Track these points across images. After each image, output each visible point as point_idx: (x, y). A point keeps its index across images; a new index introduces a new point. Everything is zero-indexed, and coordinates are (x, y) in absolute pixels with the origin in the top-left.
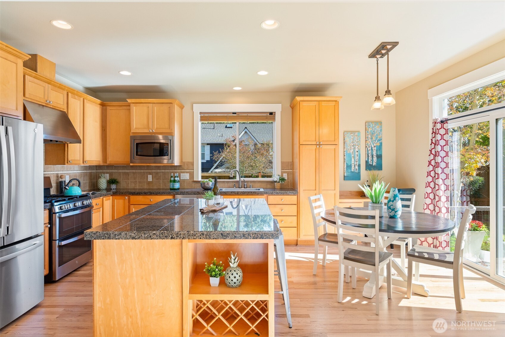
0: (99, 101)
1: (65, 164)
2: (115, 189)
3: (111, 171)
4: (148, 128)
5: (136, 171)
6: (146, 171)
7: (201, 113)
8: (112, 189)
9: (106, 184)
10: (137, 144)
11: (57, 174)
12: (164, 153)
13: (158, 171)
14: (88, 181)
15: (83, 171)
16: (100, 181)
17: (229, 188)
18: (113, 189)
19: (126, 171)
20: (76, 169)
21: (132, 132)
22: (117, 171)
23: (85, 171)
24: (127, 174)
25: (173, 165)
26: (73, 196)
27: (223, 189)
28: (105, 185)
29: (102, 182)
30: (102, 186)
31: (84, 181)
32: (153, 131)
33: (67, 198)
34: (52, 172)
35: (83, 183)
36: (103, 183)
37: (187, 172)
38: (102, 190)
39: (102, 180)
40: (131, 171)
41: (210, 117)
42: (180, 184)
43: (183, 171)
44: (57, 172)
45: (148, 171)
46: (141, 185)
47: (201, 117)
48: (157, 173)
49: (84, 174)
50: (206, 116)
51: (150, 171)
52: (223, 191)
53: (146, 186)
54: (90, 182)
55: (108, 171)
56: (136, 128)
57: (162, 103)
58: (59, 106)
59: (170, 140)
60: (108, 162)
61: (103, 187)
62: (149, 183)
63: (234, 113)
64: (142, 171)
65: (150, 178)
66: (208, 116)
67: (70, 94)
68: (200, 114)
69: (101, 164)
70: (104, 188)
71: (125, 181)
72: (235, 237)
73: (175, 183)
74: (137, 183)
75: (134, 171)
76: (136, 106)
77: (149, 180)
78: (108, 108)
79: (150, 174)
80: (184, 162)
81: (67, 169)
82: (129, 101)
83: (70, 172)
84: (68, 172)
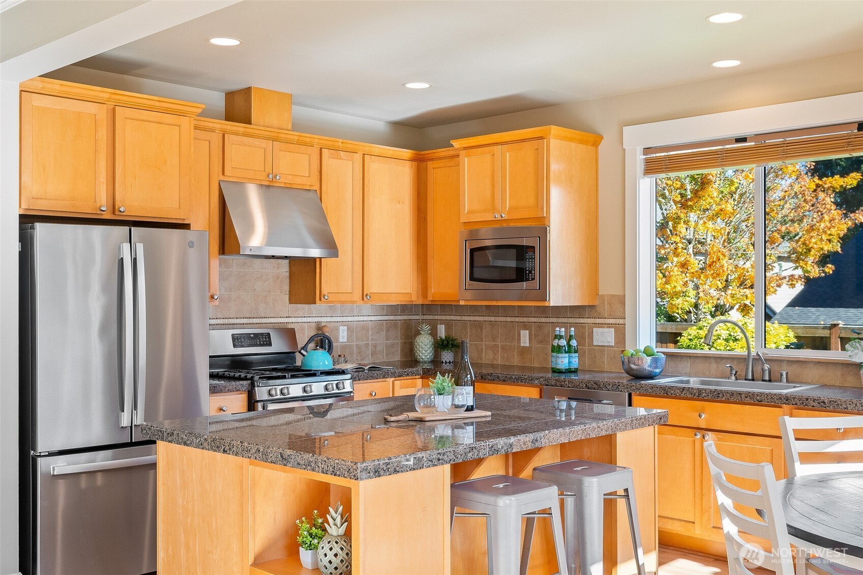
0: (407, 153)
1: (315, 303)
2: (450, 362)
3: (448, 318)
4: (494, 209)
5: (498, 319)
6: (517, 319)
7: (647, 150)
8: (443, 362)
9: (431, 349)
10: (472, 251)
11: (318, 323)
12: (526, 274)
13: (543, 320)
14: (399, 341)
15: (386, 318)
16: (418, 341)
17: (722, 378)
18: (446, 362)
19: (477, 318)
20: (365, 312)
21: (461, 221)
22: (458, 318)
23: (392, 318)
24: (478, 326)
25: (546, 304)
26: (311, 370)
27: (692, 380)
28: (428, 352)
29: (421, 344)
30: (421, 354)
31: (387, 339)
32: (502, 217)
33: (290, 374)
34: (305, 318)
35: (386, 344)
36: (424, 348)
37: (609, 326)
38: (422, 362)
39: (421, 339)
40: (486, 318)
41: (670, 158)
42: (579, 356)
43: (600, 322)
44: (317, 319)
45: (521, 319)
46: (506, 355)
47: (647, 162)
48: (540, 326)
49: (386, 324)
50: (660, 158)
51: (525, 320)
52: (691, 385)
53: (516, 361)
54: (405, 343)
55: (444, 318)
56: (469, 212)
57: (523, 140)
58: (298, 181)
59: (539, 237)
60: (430, 298)
61: (424, 357)
62: (523, 351)
63: (738, 140)
64: (509, 319)
65: (525, 338)
66: (665, 157)
67: (325, 151)
68: (644, 154)
69: (417, 300)
70: (426, 360)
71: (476, 345)
72: (299, 464)
73: (560, 355)
74: (498, 351)
75: (492, 319)
76: (468, 156)
77: (522, 345)
78: (430, 164)
79: (525, 326)
80: (602, 296)
81: (342, 313)
82: (456, 144)
83: (350, 319)
84: (344, 319)
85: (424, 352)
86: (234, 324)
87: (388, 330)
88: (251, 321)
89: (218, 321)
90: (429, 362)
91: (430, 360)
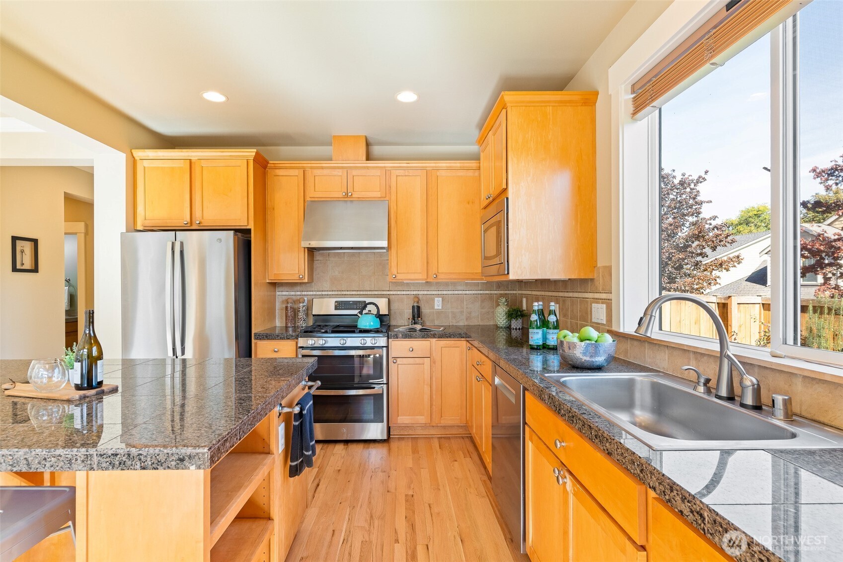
2: (519, 329)
7: (634, 87)
32: (491, 197)
37: (603, 301)
43: (597, 297)
47: (635, 100)
49: (481, 297)
57: (497, 119)
58: (370, 195)
66: (652, 84)
67: (394, 172)
68: (632, 93)
76: (483, 151)
80: (598, 268)
81: (437, 288)
83: (445, 292)
84: (440, 293)
85: (499, 319)
86: (346, 295)
87: (483, 301)
88: (359, 293)
89: (333, 293)
90: (505, 328)
91: (504, 326)
